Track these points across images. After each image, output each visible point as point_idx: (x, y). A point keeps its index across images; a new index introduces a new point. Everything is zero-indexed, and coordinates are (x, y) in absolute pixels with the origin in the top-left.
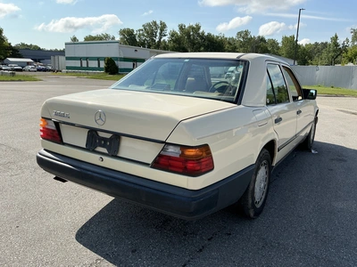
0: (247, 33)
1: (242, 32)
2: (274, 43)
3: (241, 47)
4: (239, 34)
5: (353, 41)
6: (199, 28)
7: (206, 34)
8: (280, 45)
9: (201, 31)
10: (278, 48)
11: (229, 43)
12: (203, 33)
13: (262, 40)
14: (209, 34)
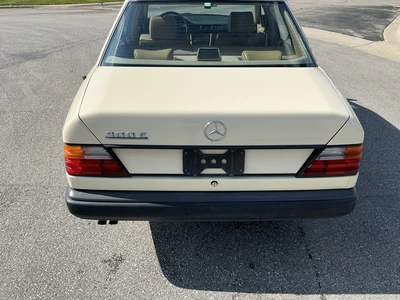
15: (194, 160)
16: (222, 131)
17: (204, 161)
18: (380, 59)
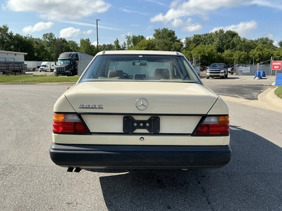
0: (51, 35)
1: (47, 34)
2: (74, 44)
3: (48, 46)
4: (45, 36)
5: (128, 44)
6: (7, 29)
7: (14, 34)
8: (79, 46)
9: (9, 32)
10: (78, 48)
11: (37, 43)
12: (11, 34)
13: (64, 41)
14: (18, 35)
15: (130, 124)
16: (146, 104)
17: (135, 124)
18: (255, 108)
